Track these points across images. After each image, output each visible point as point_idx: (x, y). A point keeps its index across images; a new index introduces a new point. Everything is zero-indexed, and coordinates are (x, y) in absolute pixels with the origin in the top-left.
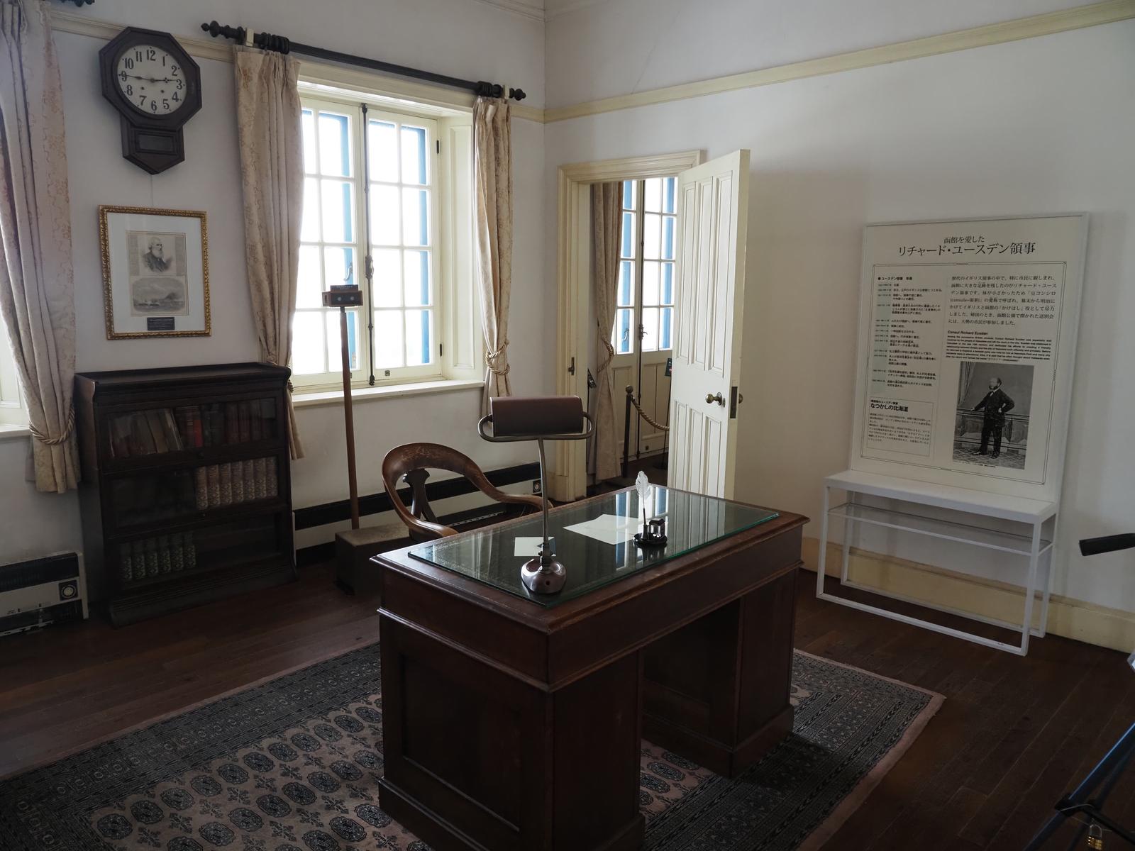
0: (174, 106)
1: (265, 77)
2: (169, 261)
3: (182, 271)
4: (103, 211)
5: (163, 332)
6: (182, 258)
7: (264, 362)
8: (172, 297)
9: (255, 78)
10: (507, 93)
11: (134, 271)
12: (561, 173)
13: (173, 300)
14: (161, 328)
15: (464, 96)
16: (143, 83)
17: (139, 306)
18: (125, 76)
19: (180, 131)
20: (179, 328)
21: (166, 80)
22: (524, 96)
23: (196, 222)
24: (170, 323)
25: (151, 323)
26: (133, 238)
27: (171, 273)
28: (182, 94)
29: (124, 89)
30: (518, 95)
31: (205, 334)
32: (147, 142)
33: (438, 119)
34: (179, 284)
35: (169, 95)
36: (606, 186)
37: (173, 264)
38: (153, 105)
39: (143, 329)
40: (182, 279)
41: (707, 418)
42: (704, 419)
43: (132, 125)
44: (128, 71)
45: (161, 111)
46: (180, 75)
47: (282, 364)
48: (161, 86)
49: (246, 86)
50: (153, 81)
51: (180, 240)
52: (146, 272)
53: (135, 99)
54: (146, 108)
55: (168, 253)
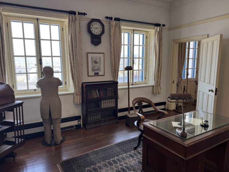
0: (100, 33)
1: (115, 26)
2: (98, 62)
3: (100, 64)
4: (88, 53)
5: (97, 75)
6: (100, 61)
7: (113, 81)
8: (98, 69)
9: (114, 26)
10: (162, 25)
11: (92, 64)
12: (172, 41)
13: (99, 69)
14: (97, 74)
15: (153, 27)
16: (94, 29)
17: (93, 70)
18: (92, 28)
19: (101, 38)
20: (100, 74)
21: (99, 28)
22: (165, 25)
23: (103, 55)
24: (98, 73)
25: (95, 74)
26: (92, 58)
27: (98, 64)
28: (101, 30)
29: (91, 30)
30: (164, 25)
31: (104, 75)
32: (95, 40)
33: (147, 32)
34: (99, 66)
35: (99, 31)
36: (182, 43)
37: (99, 63)
38: (96, 33)
39: (93, 74)
40: (100, 65)
41: (208, 95)
42: (207, 95)
43: (93, 37)
44: (92, 27)
45: (98, 34)
46: (101, 27)
47: (116, 81)
48: (98, 29)
49: (112, 28)
50: (96, 28)
51: (100, 58)
52: (94, 64)
53: (93, 32)
54: (95, 34)
55: (98, 61)
